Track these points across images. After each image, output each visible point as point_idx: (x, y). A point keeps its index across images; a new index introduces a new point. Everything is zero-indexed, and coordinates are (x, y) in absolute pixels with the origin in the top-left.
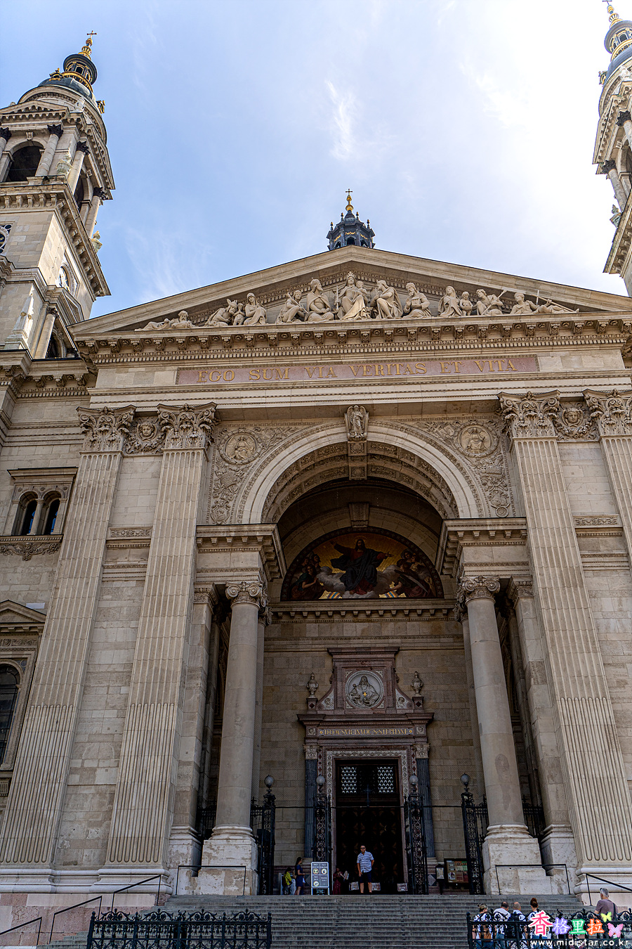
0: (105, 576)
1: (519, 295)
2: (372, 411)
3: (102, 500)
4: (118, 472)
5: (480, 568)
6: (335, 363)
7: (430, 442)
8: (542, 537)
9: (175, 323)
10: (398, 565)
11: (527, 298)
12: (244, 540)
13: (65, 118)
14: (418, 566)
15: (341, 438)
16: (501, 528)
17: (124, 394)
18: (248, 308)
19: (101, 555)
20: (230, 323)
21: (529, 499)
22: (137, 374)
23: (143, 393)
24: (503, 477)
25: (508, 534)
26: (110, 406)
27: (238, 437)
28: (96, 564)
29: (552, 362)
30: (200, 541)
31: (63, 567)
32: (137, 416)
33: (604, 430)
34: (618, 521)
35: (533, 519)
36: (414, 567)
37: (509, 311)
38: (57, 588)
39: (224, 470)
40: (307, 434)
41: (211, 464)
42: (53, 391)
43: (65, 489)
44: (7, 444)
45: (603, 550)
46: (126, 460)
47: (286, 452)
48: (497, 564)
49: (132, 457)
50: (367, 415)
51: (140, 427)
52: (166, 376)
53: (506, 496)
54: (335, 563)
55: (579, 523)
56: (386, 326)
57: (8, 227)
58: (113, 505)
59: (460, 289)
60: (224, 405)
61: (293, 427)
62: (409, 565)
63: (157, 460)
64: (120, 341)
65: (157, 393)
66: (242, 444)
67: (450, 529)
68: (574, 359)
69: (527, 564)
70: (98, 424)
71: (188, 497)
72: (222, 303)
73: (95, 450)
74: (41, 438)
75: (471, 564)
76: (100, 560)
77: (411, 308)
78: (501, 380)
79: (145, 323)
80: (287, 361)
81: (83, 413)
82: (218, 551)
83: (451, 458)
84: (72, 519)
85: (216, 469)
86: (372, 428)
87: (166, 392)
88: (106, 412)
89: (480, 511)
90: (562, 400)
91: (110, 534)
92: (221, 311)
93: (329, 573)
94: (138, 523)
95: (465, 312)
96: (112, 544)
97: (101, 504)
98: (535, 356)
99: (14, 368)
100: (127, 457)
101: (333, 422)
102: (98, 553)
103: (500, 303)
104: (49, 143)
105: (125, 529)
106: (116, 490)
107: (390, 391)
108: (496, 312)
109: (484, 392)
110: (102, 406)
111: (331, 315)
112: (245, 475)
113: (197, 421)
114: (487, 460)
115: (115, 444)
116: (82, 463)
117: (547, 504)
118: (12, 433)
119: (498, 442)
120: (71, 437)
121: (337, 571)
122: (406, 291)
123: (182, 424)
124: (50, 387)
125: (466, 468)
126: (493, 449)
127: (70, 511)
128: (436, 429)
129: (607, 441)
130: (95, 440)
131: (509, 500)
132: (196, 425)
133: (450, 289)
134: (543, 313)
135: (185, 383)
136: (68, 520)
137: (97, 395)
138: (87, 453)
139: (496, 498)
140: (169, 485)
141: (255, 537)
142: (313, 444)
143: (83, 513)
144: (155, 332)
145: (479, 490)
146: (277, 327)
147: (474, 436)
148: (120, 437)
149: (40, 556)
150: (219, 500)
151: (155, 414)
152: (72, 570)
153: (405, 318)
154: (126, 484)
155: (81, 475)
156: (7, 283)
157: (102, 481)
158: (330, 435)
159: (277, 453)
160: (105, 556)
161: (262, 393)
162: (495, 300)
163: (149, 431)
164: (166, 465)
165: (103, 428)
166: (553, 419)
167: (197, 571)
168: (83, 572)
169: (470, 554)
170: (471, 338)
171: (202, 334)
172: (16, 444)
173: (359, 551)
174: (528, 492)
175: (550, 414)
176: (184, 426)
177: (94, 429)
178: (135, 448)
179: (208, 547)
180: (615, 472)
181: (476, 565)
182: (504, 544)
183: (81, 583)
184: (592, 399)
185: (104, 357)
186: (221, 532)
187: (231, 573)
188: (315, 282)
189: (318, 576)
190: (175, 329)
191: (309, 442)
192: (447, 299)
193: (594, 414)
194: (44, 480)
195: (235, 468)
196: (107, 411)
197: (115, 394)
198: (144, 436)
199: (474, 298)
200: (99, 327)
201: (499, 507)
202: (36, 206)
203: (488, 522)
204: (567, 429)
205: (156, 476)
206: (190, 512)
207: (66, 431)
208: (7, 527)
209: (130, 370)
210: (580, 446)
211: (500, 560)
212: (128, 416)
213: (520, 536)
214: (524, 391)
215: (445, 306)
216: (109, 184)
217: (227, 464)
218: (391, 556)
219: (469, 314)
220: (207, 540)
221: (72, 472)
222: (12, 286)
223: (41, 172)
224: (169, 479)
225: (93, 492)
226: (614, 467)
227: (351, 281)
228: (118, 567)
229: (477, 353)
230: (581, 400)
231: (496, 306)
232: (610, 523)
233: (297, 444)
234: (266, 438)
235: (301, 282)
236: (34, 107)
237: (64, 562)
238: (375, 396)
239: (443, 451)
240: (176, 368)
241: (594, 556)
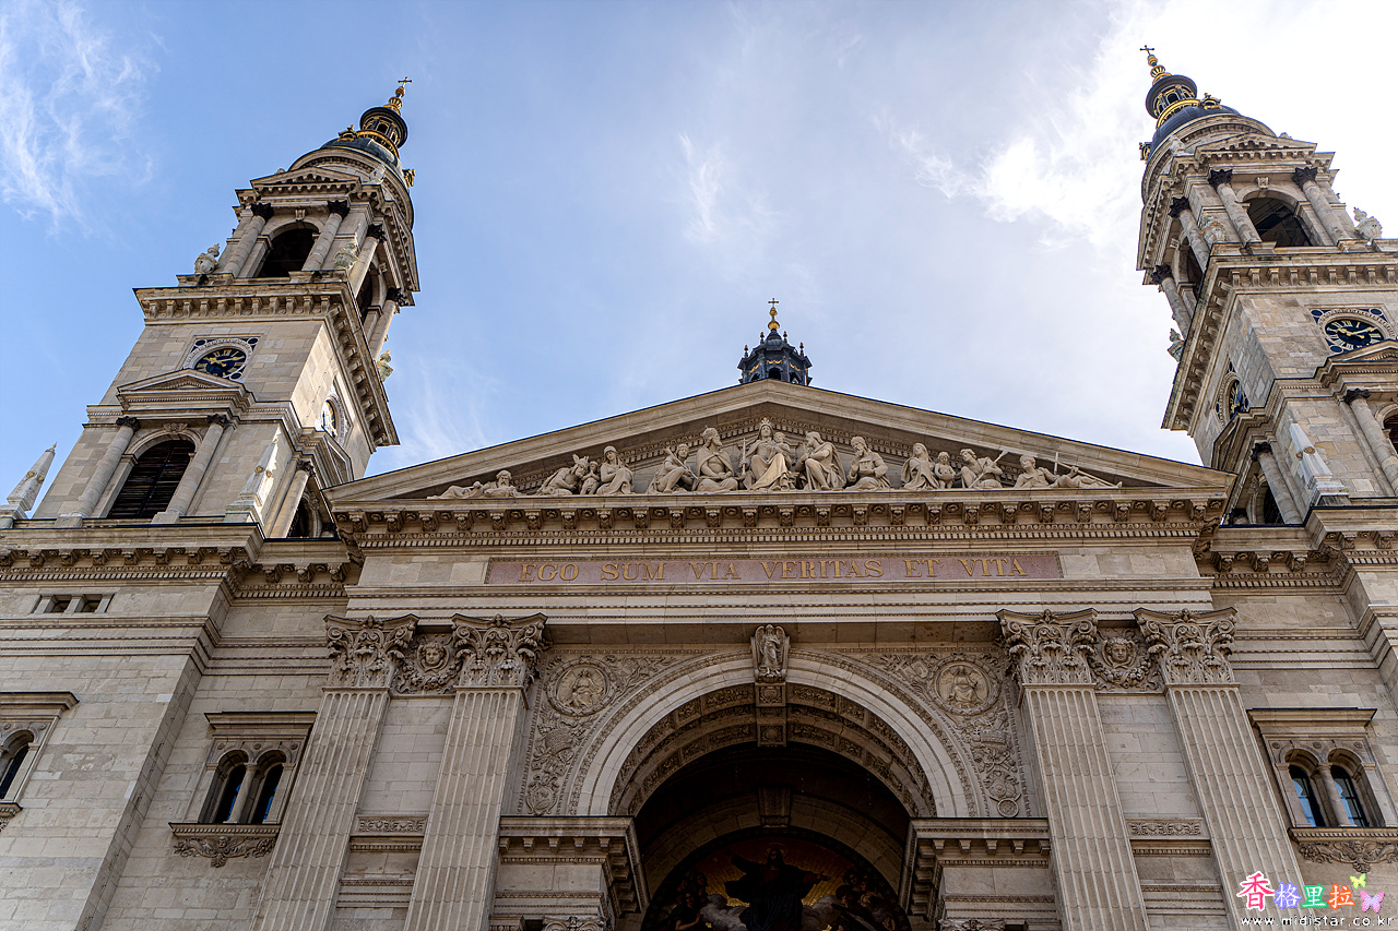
0: (342, 898)
1: (1028, 458)
2: (795, 634)
3: (350, 768)
4: (380, 723)
5: (972, 906)
6: (738, 557)
7: (888, 687)
8: (1074, 854)
9: (490, 488)
10: (839, 895)
11: (1039, 463)
12: (579, 844)
13: (354, 191)
14: (872, 898)
15: (745, 678)
16: (1006, 836)
17: (402, 596)
18: (605, 469)
19: (339, 862)
20: (576, 491)
21: (1052, 786)
22: (426, 565)
23: (432, 596)
24: (1009, 749)
25: (1019, 846)
26: (378, 615)
27: (578, 671)
28: (330, 876)
29: (1082, 564)
30: (505, 843)
31: (275, 881)
32: (421, 632)
33: (1171, 675)
34: (1202, 829)
35: (1059, 822)
36: (864, 900)
37: (1012, 483)
38: (260, 917)
39: (552, 724)
40: (690, 669)
41: (531, 714)
42: (292, 589)
43: (294, 747)
44: (209, 672)
45: (1179, 879)
46: (396, 703)
47: (655, 697)
48: (1001, 899)
49: (406, 698)
50: (787, 641)
51: (422, 651)
52: (470, 571)
53: (1015, 782)
54: (734, 890)
55: (1136, 832)
56: (819, 502)
57: (254, 341)
58: (368, 778)
59: (934, 447)
60: (558, 618)
61: (668, 657)
62: (857, 896)
63: (446, 704)
64: (403, 514)
65: (454, 596)
66: (584, 682)
67: (921, 835)
68: (1118, 559)
69: (1051, 900)
70: (357, 644)
71: (491, 768)
72: (566, 460)
73: (347, 684)
74: (264, 663)
75: (956, 898)
76: (337, 871)
77: (859, 475)
78: (1002, 591)
79: (444, 488)
80: (662, 552)
81: (333, 625)
82: (534, 862)
83: (923, 714)
84: (298, 798)
85: (539, 721)
86: (795, 662)
87: (468, 596)
88: (370, 625)
89: (971, 805)
90: (1101, 625)
91: (357, 826)
92: (563, 472)
93: (722, 905)
94: (406, 808)
95: (943, 483)
96: (358, 843)
97: (348, 775)
98: (1056, 554)
99: (236, 551)
100: (398, 698)
101: (732, 650)
102: (334, 858)
103: (998, 470)
104: (328, 226)
105: (383, 818)
106: (375, 751)
107: (824, 603)
108: (990, 483)
109: (976, 609)
110: (364, 615)
111: (733, 482)
112: (586, 734)
113: (513, 643)
114: (983, 719)
115: (379, 676)
116: (323, 706)
117: (1082, 796)
118: (219, 653)
119: (1000, 691)
120: (312, 663)
121: (734, 903)
122: (850, 449)
123: (489, 647)
124: (288, 582)
125: (947, 732)
126: (991, 701)
127: (297, 784)
128: (898, 667)
129: (1178, 693)
130: (348, 669)
131: (1019, 789)
132: (512, 650)
133: (919, 448)
134: (1066, 487)
135: (499, 582)
136: (292, 800)
137: (359, 597)
138: (334, 690)
139: (998, 784)
140: (460, 746)
141: (596, 839)
142: (698, 685)
143: (317, 789)
144: (459, 501)
145: (970, 770)
146: (649, 498)
147: (960, 679)
148: (389, 666)
149: (240, 860)
150: (540, 773)
151: (448, 630)
152: (289, 885)
153: (848, 490)
154: (392, 744)
155: (320, 725)
156: (241, 422)
157: (353, 736)
158: (725, 672)
159: (640, 698)
160: (346, 863)
161: (620, 601)
162: (990, 465)
163: (436, 658)
164: (459, 713)
165: (363, 650)
166: (1088, 655)
167: (497, 894)
168: (307, 891)
169: (955, 880)
170: (953, 523)
171: (531, 506)
172: (223, 672)
173: (773, 868)
174: (1050, 775)
175: (1082, 647)
176: (493, 650)
177: (350, 651)
178: (412, 684)
179: (518, 853)
180: (1193, 745)
181: (965, 899)
182: (1013, 865)
183: (301, 910)
184: (1149, 625)
185: (376, 538)
186: (542, 828)
187: (553, 901)
188: (711, 432)
189: (703, 911)
190: (490, 498)
191: (693, 683)
192: (914, 462)
193: (1153, 649)
194: (261, 732)
195: (570, 721)
196: (371, 623)
197: (388, 596)
198: (427, 664)
199: (957, 462)
200: (373, 492)
201: (1003, 800)
202: (298, 312)
203: (985, 825)
204: (1111, 671)
205: (442, 730)
206: (493, 794)
207: (305, 653)
208: (193, 808)
209: (415, 559)
210: (1133, 701)
211: (1006, 893)
212: (406, 631)
213: (1037, 850)
214: (1040, 609)
215: (912, 473)
216: (410, 284)
217: (558, 715)
218: (826, 879)
219: (950, 485)
220: (516, 842)
221: (305, 721)
222: (248, 427)
223: (311, 265)
224: (462, 737)
225: (337, 754)
226: (1191, 737)
227: (766, 431)
228: (366, 883)
229: (963, 547)
230: (1131, 626)
231: (992, 475)
232: (1189, 832)
233: (673, 686)
234: (624, 674)
235: (689, 432)
236: (310, 176)
237: (277, 873)
238: (799, 611)
239: (910, 702)
240: (487, 557)
241: (1165, 889)
